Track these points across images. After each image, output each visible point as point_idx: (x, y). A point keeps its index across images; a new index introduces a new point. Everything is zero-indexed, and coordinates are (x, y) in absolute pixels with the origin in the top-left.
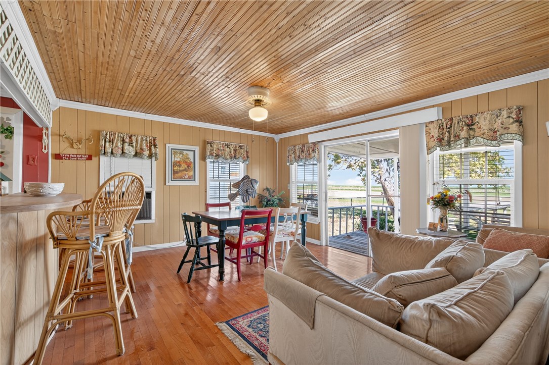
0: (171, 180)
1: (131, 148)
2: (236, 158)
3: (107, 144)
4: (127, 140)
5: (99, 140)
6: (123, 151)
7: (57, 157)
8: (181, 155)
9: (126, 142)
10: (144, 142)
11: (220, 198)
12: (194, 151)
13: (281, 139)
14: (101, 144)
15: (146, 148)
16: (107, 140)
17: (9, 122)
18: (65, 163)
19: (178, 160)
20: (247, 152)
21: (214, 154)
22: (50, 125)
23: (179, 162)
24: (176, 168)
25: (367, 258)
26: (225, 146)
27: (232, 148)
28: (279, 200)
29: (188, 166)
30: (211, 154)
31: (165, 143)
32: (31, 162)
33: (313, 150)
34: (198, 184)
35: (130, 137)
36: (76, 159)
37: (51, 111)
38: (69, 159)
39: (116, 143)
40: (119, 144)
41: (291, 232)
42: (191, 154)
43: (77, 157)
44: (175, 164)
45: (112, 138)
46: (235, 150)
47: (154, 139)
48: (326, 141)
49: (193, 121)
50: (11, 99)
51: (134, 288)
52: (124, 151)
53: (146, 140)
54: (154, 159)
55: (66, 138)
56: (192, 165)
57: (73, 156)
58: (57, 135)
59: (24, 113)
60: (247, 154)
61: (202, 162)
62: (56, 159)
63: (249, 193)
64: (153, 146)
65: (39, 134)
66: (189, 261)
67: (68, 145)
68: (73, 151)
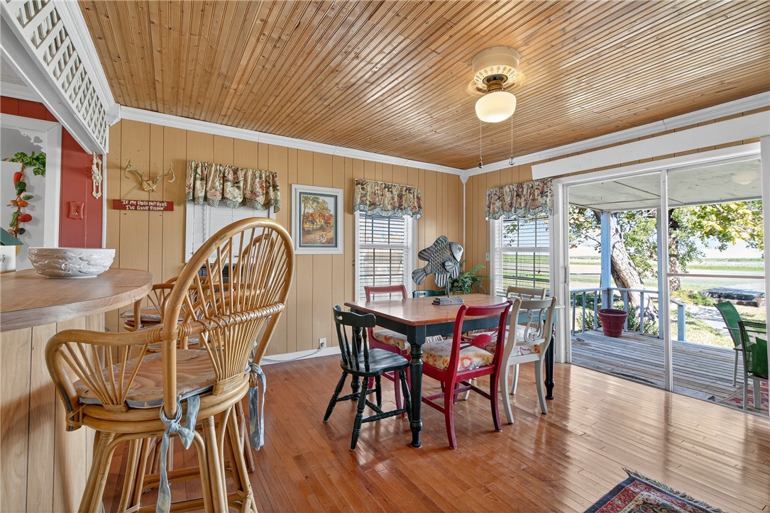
0: (300, 246)
1: (237, 190)
2: (401, 209)
3: (198, 183)
4: (230, 177)
5: (185, 176)
6: (223, 195)
7: (117, 205)
8: (315, 204)
9: (228, 181)
10: (258, 180)
11: (390, 275)
12: (336, 197)
13: (472, 178)
14: (188, 183)
15: (260, 191)
16: (198, 176)
17: (39, 144)
18: (129, 215)
19: (311, 211)
20: (418, 198)
21: (368, 203)
22: (106, 151)
23: (312, 215)
24: (307, 226)
25: (663, 393)
26: (385, 188)
27: (395, 193)
28: (474, 279)
29: (327, 222)
30: (363, 202)
31: (290, 183)
32: (74, 213)
33: (542, 193)
34: (342, 253)
35: (235, 172)
36: (147, 208)
37: (107, 127)
38: (136, 209)
39: (213, 181)
40: (217, 184)
41: (535, 346)
42: (330, 202)
43: (149, 206)
44: (306, 218)
45: (205, 173)
46: (400, 196)
47: (273, 176)
48: (568, 175)
49: (334, 147)
50: (41, 104)
51: (252, 463)
52: (225, 195)
53: (261, 178)
54: (272, 209)
55: (130, 171)
56: (332, 221)
57: (142, 203)
58: (115, 167)
59: (64, 129)
60: (418, 203)
61: (347, 215)
62: (114, 209)
63: (447, 268)
64: (271, 188)
65: (87, 165)
66: (346, 398)
67: (135, 184)
68: (143, 196)
